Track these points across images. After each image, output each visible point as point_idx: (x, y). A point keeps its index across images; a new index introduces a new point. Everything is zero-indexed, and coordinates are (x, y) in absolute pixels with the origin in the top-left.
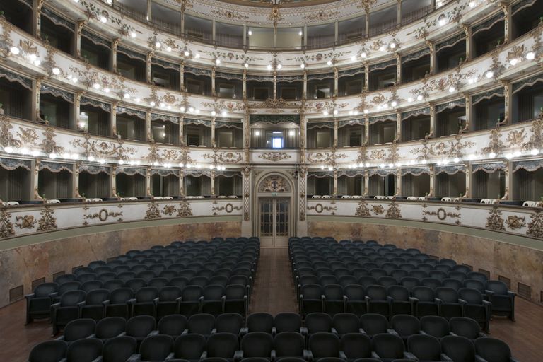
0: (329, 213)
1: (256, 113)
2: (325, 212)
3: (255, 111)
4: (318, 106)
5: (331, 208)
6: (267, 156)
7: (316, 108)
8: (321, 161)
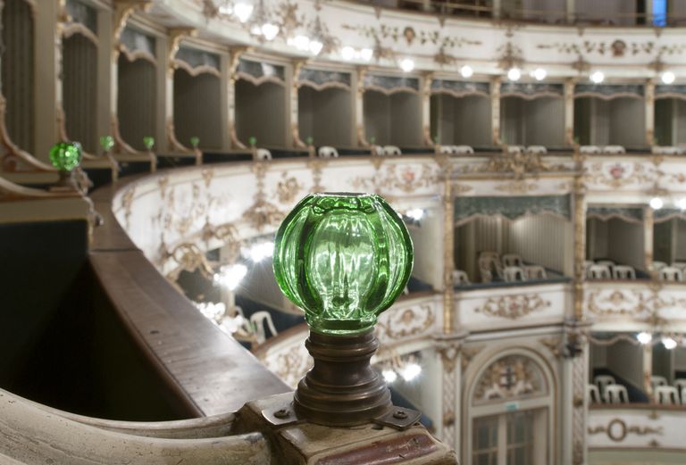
0: (643, 441)
1: (471, 193)
2: (632, 440)
3: (469, 189)
4: (616, 172)
5: (648, 431)
6: (494, 307)
7: (609, 177)
8: (623, 312)
